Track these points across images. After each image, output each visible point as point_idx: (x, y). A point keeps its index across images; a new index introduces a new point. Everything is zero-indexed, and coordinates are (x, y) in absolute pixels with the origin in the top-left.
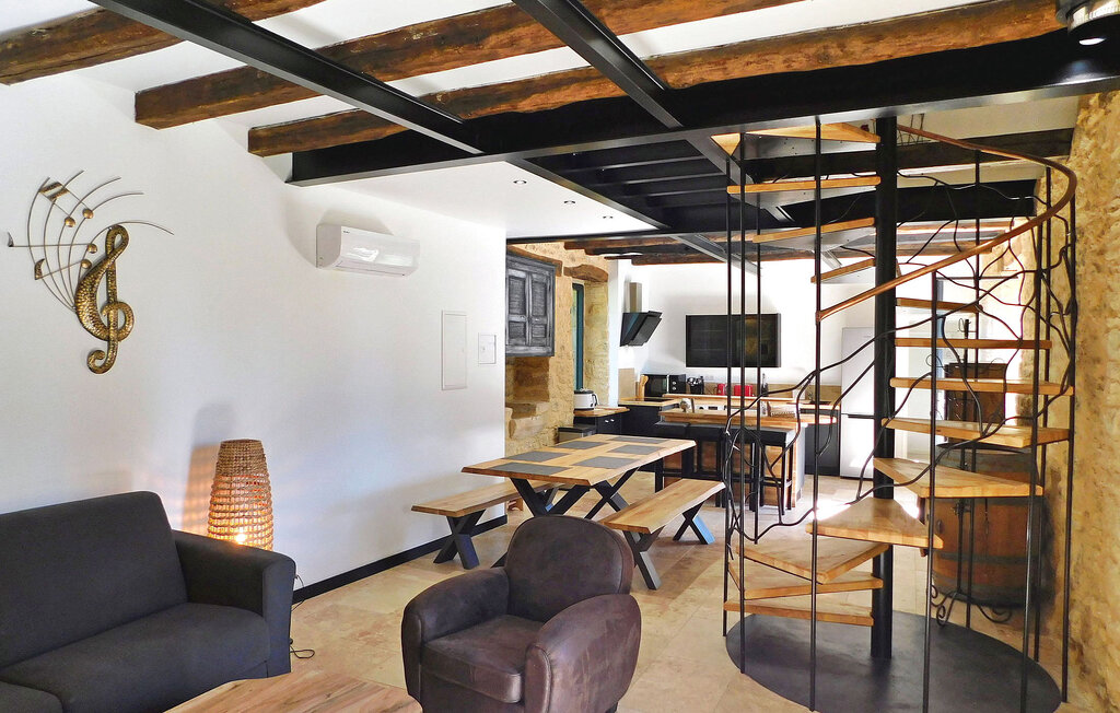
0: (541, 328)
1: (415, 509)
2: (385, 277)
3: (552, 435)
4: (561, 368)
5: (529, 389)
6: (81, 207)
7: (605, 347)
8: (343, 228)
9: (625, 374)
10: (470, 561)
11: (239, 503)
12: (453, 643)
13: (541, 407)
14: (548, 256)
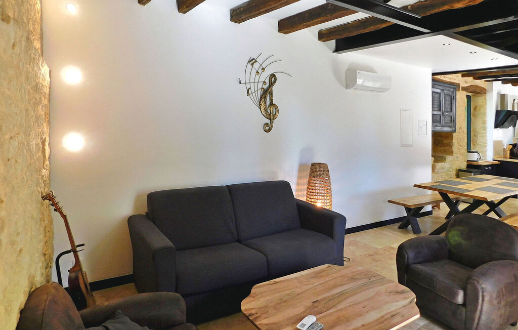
0: (449, 118)
1: (389, 201)
2: (375, 93)
3: (454, 172)
4: (459, 139)
5: (441, 149)
6: (261, 67)
7: (485, 128)
8: (358, 71)
9: (497, 144)
10: (416, 230)
11: (319, 190)
12: (423, 267)
13: (449, 158)
14: (452, 81)
